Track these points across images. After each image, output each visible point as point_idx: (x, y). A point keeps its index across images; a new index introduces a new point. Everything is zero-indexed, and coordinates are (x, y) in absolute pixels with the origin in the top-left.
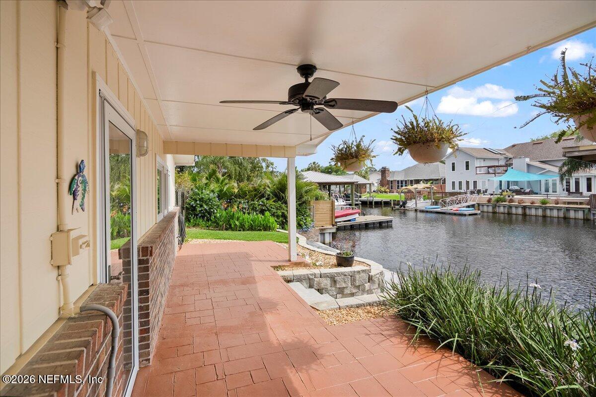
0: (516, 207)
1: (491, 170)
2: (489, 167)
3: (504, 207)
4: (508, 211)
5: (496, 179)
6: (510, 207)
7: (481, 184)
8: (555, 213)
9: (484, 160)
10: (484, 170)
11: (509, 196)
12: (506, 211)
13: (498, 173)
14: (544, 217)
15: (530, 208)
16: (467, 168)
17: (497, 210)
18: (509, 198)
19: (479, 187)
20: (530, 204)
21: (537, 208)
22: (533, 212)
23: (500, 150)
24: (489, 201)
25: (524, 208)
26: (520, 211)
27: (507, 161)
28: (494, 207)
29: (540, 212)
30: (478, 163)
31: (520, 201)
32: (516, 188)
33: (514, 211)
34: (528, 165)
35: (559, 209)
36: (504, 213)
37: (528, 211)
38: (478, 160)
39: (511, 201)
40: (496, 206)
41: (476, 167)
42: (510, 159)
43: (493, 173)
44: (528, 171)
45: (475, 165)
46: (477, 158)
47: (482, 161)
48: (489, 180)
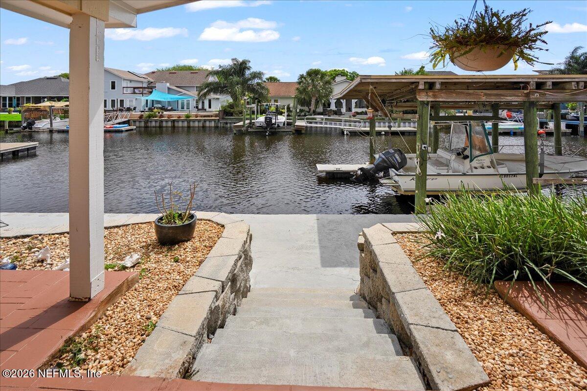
0: (166, 121)
1: (136, 91)
2: (134, 88)
3: (156, 121)
4: (160, 125)
5: (143, 99)
6: (162, 121)
7: (128, 102)
8: (196, 124)
9: (131, 82)
10: (130, 91)
11: (159, 113)
12: (158, 125)
13: (145, 94)
14: (189, 127)
15: (178, 121)
16: (113, 87)
17: (149, 124)
18: (159, 115)
19: (127, 105)
20: (177, 118)
21: (183, 121)
22: (180, 124)
23: (142, 75)
24: (141, 117)
25: (174, 121)
26: (170, 124)
27: (149, 84)
28: (146, 122)
29: (186, 124)
30: (124, 84)
31: (169, 116)
32: (160, 106)
33: (164, 124)
34: (169, 88)
35: (199, 121)
36: (156, 127)
37: (176, 124)
38: (125, 81)
39: (162, 116)
40: (148, 121)
41: (123, 88)
42: (152, 82)
43: (141, 94)
44: (169, 93)
45: (122, 85)
46: (124, 80)
47: (129, 82)
48: (136, 99)
